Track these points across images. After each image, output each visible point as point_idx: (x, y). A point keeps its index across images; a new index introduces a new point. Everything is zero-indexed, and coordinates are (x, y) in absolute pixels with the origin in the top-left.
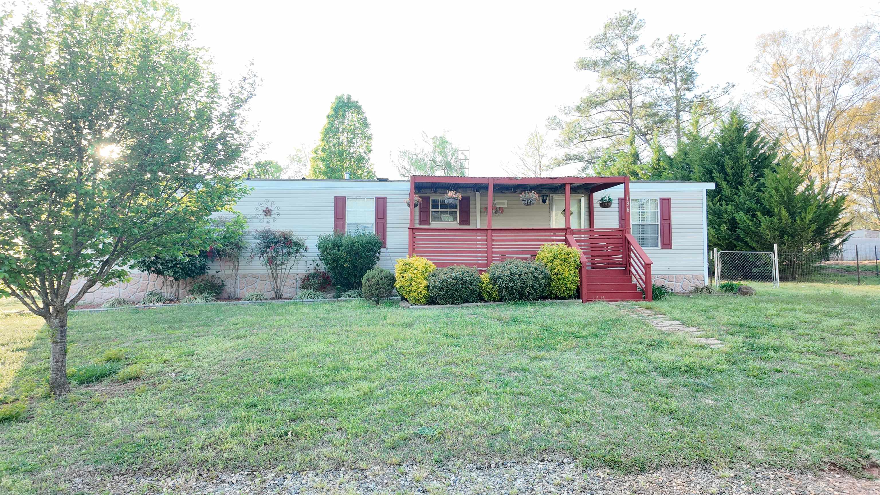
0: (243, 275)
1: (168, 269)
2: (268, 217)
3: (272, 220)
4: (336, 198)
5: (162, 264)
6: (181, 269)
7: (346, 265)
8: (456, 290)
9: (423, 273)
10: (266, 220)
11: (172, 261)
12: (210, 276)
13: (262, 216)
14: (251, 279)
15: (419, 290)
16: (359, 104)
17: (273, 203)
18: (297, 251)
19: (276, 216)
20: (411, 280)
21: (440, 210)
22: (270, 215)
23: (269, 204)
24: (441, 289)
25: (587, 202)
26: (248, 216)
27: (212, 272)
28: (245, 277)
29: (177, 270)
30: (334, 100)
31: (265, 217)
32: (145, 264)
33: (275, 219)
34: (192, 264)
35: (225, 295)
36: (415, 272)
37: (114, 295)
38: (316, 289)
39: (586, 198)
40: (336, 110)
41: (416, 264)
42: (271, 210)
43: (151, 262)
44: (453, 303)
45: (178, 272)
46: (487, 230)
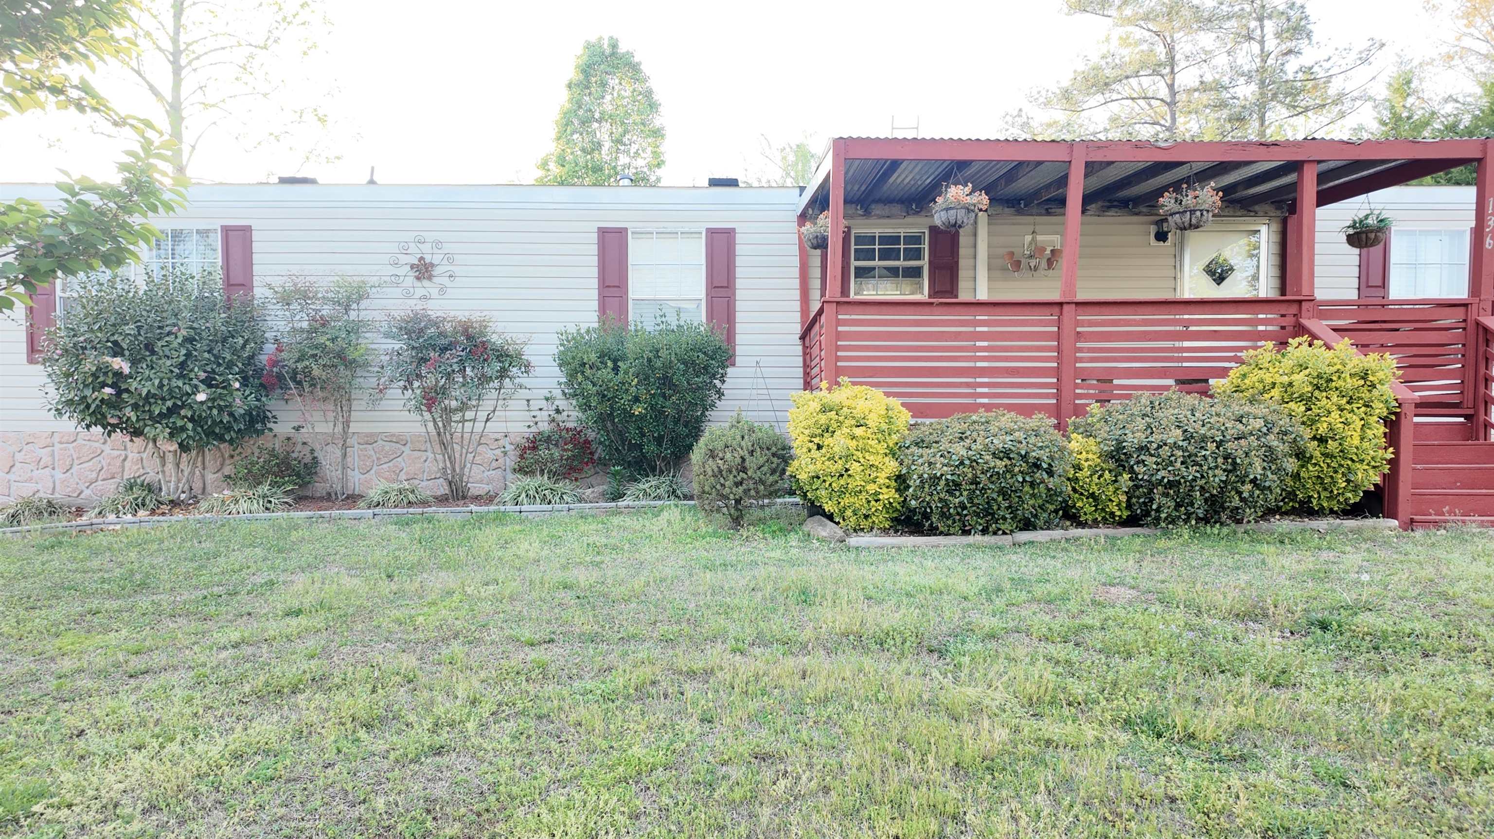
0: (367, 435)
1: (156, 420)
2: (426, 283)
3: (434, 292)
4: (603, 232)
5: (135, 407)
6: (191, 419)
7: (638, 410)
8: (1002, 492)
9: (882, 434)
10: (420, 292)
11: (163, 399)
12: (281, 438)
13: (410, 280)
14: (388, 447)
15: (872, 488)
16: (636, 59)
17: (438, 244)
18: (503, 374)
19: (445, 281)
20: (848, 457)
21: (876, 263)
22: (430, 278)
23: (426, 248)
24: (954, 487)
25: (1275, 238)
26: (374, 280)
27: (282, 428)
28: (370, 440)
29: (180, 423)
30: (580, 51)
31: (418, 284)
32: (88, 407)
33: (443, 289)
34: (221, 409)
35: (320, 488)
36: (859, 432)
37: (39, 487)
38: (555, 475)
39: (1275, 227)
40: (587, 70)
41: (861, 407)
42: (432, 265)
43: (102, 401)
44: (984, 532)
45: (183, 429)
46: (1061, 304)
